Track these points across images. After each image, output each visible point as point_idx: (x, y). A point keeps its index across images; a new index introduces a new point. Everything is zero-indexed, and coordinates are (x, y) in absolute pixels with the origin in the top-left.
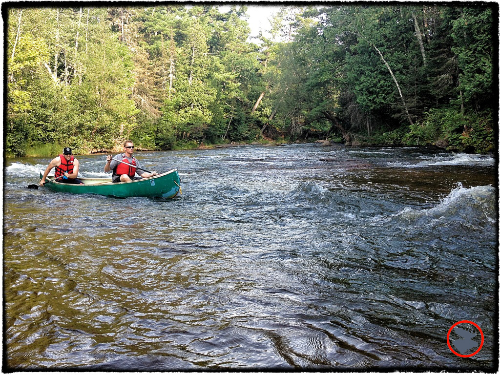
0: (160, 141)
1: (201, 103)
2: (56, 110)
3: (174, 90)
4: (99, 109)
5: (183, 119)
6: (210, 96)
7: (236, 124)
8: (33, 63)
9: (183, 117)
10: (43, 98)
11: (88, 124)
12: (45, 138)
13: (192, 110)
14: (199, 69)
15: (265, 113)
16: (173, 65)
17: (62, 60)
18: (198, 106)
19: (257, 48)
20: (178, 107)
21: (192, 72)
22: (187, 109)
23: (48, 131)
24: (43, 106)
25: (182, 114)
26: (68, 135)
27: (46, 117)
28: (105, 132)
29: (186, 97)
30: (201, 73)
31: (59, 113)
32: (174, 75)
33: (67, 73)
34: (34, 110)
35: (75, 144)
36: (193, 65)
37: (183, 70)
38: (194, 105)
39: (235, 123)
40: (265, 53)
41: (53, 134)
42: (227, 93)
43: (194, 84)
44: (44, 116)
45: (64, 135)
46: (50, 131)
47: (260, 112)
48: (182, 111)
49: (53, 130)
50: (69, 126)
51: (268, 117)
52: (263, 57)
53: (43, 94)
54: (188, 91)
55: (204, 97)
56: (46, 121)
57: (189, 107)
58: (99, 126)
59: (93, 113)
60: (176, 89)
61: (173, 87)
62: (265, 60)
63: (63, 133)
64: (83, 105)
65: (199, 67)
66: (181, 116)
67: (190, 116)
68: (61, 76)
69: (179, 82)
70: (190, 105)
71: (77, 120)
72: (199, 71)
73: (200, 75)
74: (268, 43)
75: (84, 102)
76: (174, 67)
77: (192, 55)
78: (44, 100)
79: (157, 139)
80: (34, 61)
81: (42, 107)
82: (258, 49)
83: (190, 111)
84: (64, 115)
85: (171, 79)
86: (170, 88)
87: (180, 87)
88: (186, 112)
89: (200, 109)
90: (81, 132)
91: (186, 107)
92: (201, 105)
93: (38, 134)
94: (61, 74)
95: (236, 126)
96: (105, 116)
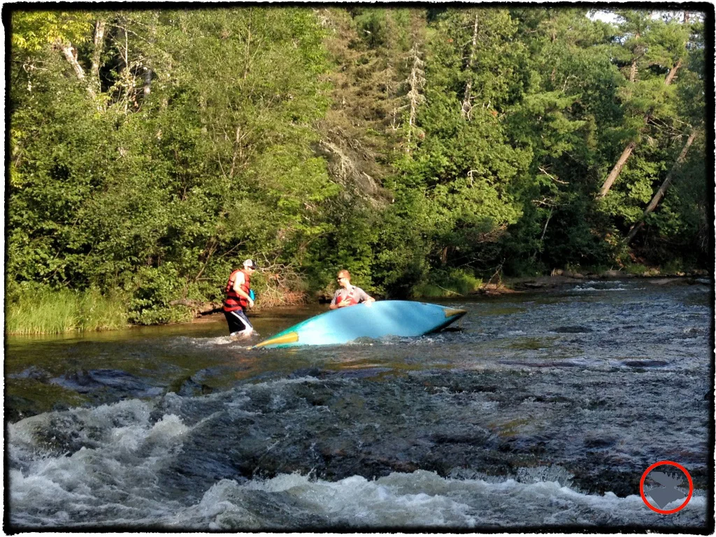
0: (385, 273)
1: (494, 169)
2: (97, 185)
3: (421, 131)
4: (227, 181)
5: (445, 210)
6: (518, 150)
7: (563, 223)
8: (36, 40)
9: (444, 205)
10: (60, 150)
11: (196, 228)
12: (58, 274)
13: (469, 187)
14: (490, 79)
15: (637, 196)
16: (419, 67)
17: (117, 44)
18: (485, 176)
19: (611, 34)
20: (433, 179)
21: (469, 86)
22: (455, 184)
23: (71, 251)
24: (60, 173)
25: (443, 199)
26: (133, 263)
27: (66, 207)
28: (240, 252)
29: (456, 153)
30: (494, 89)
31: (108, 197)
32: (421, 92)
33: (128, 81)
34: (29, 185)
35: (153, 290)
36: (474, 69)
37: (447, 80)
38: (475, 175)
39: (563, 219)
40: (632, 48)
41: (84, 263)
42: (547, 143)
43: (477, 117)
44: (60, 203)
45: (122, 264)
46: (78, 252)
47: (623, 194)
48: (443, 189)
49: (86, 249)
50: (137, 237)
51: (643, 206)
52: (626, 57)
53: (61, 137)
54: (460, 134)
55: (503, 151)
56: (63, 220)
57: (462, 179)
58: (228, 236)
59: (209, 195)
60: (427, 131)
61: (419, 124)
62: (630, 64)
63: (118, 257)
64: (181, 170)
65: (489, 74)
66: (440, 203)
67: (466, 202)
68: (114, 88)
69: (435, 112)
70: (464, 174)
71: (161, 217)
72: (489, 83)
73: (494, 94)
74: (638, 24)
75: (184, 162)
76: (421, 72)
77: (471, 43)
78: (61, 153)
79: (378, 266)
80: (39, 36)
81: (53, 177)
82: (613, 38)
83: (465, 190)
84: (121, 203)
85: (414, 101)
86: (411, 127)
87: (438, 125)
88: (452, 191)
89: (490, 184)
90: (173, 255)
91: (454, 178)
92: (495, 173)
93: (37, 262)
94: (113, 84)
95: (564, 228)
96: (244, 206)
